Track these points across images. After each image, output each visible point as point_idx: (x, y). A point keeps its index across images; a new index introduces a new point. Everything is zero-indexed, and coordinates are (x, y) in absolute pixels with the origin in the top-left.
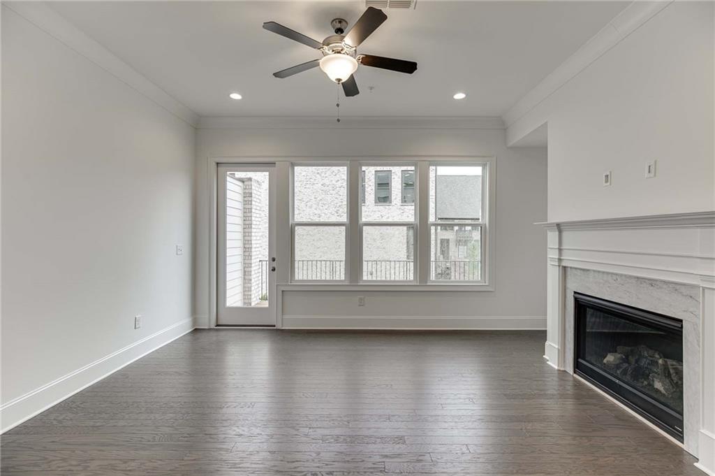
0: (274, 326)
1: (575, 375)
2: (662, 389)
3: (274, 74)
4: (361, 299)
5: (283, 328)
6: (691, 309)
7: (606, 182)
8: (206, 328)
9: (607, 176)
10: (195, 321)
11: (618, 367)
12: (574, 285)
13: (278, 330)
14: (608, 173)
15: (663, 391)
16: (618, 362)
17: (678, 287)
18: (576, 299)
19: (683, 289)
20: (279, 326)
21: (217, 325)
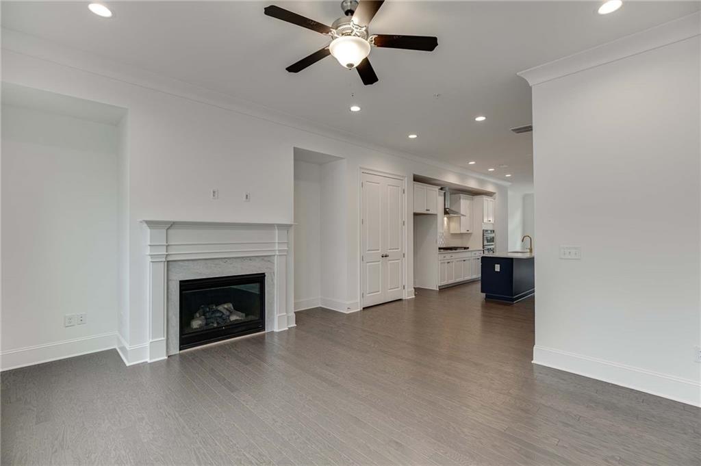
1: (181, 352)
15: (241, 318)
19: (266, 258)
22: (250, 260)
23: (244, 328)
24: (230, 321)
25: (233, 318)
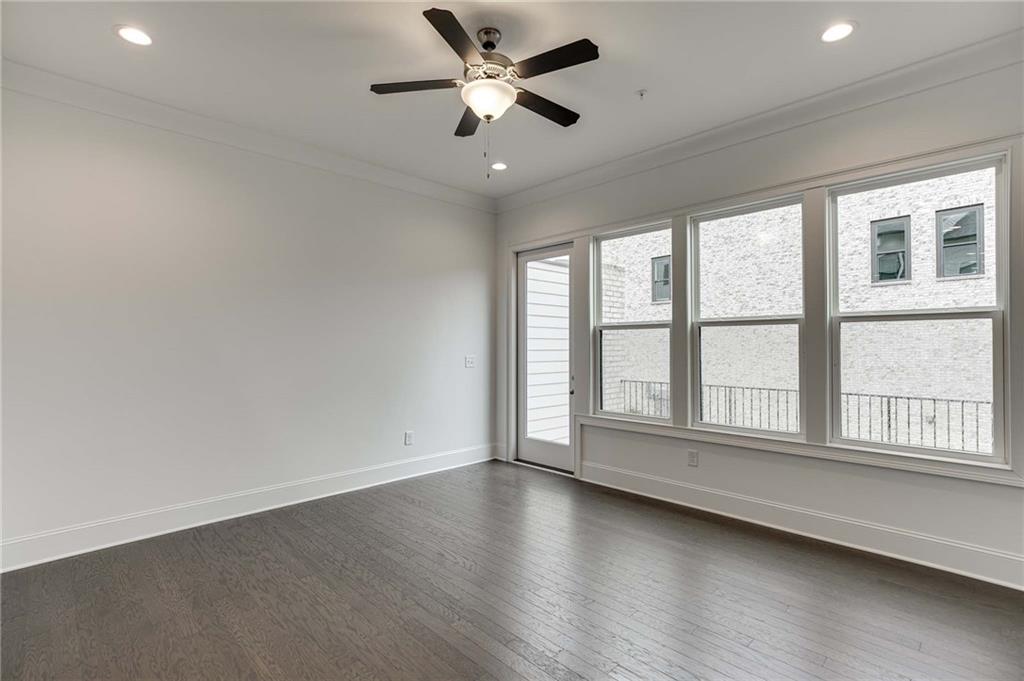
0: (572, 473)
3: (456, 134)
4: (691, 454)
5: (582, 479)
8: (504, 460)
10: (494, 449)
13: (576, 480)
20: (577, 476)
21: (518, 460)
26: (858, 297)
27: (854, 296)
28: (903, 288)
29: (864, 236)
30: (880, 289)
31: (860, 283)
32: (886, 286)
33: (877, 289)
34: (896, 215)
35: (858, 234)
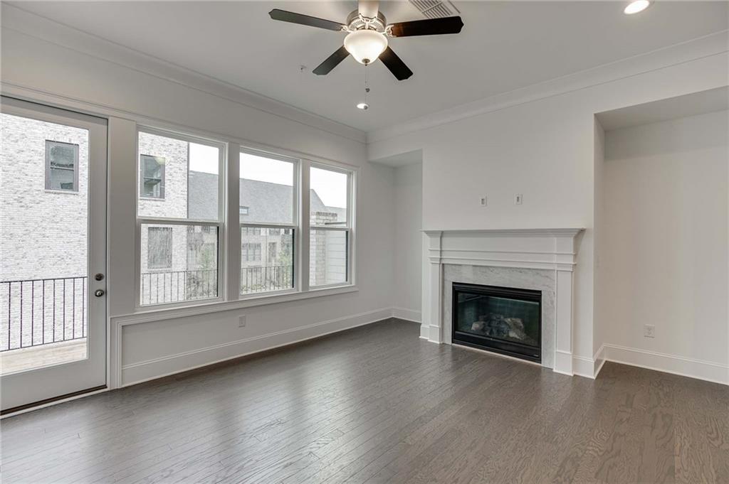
1: (453, 344)
2: (516, 336)
5: (123, 386)
6: (547, 284)
7: (483, 203)
9: (483, 200)
11: (483, 330)
12: (452, 278)
14: (484, 197)
15: (518, 338)
16: (482, 328)
17: (539, 272)
18: (453, 288)
19: (542, 272)
22: (521, 272)
23: (514, 349)
24: (508, 336)
25: (512, 334)
26: (32, 198)
27: (28, 198)
28: (72, 197)
29: (40, 150)
30: (53, 195)
31: (35, 187)
32: (59, 194)
33: (50, 195)
34: (68, 142)
35: (33, 146)
